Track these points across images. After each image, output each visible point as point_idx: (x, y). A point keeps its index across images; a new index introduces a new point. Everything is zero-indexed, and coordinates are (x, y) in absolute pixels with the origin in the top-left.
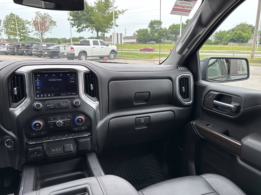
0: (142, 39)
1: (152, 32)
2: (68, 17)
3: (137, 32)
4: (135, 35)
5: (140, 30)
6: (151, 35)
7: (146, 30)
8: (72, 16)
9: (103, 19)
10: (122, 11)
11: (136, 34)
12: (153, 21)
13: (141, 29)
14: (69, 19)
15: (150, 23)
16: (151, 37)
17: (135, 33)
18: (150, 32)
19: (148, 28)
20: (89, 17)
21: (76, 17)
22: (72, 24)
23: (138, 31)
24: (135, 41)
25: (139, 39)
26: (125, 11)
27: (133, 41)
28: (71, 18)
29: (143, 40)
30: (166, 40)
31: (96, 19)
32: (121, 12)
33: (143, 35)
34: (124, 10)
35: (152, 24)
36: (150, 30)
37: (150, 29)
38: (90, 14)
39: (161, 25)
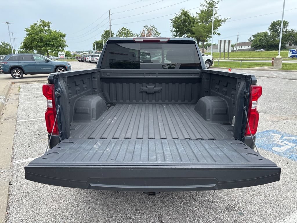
0: (259, 45)
1: (273, 35)
2: (171, 29)
3: (254, 37)
4: (250, 40)
5: (258, 33)
6: (271, 40)
7: (266, 34)
8: (175, 28)
9: (204, 29)
11: (253, 39)
12: (275, 22)
13: (259, 32)
14: (171, 31)
15: (271, 24)
16: (271, 42)
17: (250, 38)
18: (270, 35)
19: (268, 31)
20: (190, 28)
21: (178, 28)
22: (175, 35)
23: (255, 35)
24: (250, 48)
25: (254, 45)
26: (228, 19)
27: (247, 47)
28: (174, 29)
29: (261, 46)
30: (293, 45)
31: (196, 30)
32: (223, 21)
33: (260, 39)
34: (226, 19)
35: (274, 26)
36: (270, 33)
37: (270, 32)
38: (191, 25)
39: (286, 26)
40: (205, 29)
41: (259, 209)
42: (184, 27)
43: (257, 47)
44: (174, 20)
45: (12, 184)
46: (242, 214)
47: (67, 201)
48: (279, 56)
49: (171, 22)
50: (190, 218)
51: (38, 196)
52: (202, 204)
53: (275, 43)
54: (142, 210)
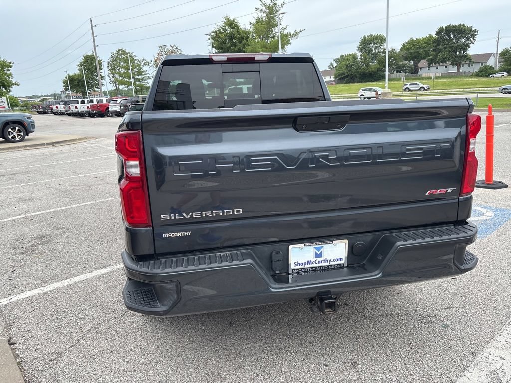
0: (346, 74)
1: (365, 58)
2: (209, 50)
3: (336, 62)
4: (331, 67)
5: (342, 56)
6: (363, 66)
7: (354, 57)
8: (215, 48)
9: (264, 49)
10: (295, 34)
11: (335, 65)
12: (366, 37)
13: (344, 54)
15: (360, 42)
16: (363, 69)
17: (332, 64)
18: (361, 59)
19: (357, 52)
20: (241, 48)
21: (221, 48)
23: (338, 59)
24: (333, 79)
25: (339, 75)
26: (301, 32)
27: (327, 79)
29: (348, 75)
30: (395, 72)
32: (293, 35)
33: (347, 66)
34: (299, 31)
35: (366, 44)
36: (361, 56)
37: (360, 54)
38: (243, 42)
39: (383, 44)
40: (267, 49)
41: (465, 314)
42: (231, 46)
43: (344, 77)
44: (212, 34)
45: (15, 343)
46: (447, 326)
47: (144, 355)
48: (387, 89)
49: (209, 39)
50: (373, 346)
51: (82, 355)
52: (379, 322)
53: (369, 71)
54: (289, 347)
